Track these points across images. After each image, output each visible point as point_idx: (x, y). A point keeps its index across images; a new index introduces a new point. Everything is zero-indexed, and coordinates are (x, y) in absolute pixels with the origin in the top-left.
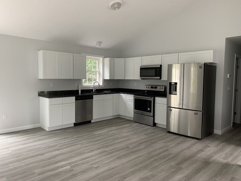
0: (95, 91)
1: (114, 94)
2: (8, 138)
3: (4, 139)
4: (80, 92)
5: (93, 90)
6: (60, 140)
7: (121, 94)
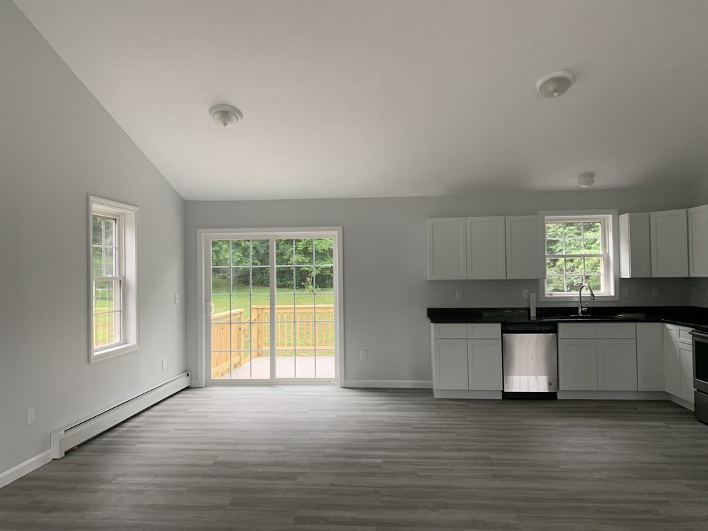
0: (582, 312)
1: (638, 324)
2: (359, 396)
3: (354, 396)
4: (533, 313)
5: (577, 308)
6: (437, 417)
7: (669, 326)
